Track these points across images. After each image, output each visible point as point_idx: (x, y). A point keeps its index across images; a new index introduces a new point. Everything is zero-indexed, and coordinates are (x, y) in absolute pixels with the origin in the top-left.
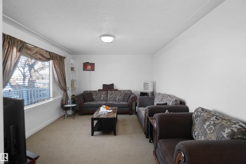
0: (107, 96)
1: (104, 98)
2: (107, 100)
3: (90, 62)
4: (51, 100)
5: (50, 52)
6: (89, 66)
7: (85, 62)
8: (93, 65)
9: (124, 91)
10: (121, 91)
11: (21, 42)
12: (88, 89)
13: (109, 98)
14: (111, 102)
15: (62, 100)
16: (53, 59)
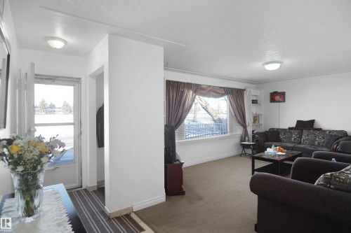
0: (301, 137)
1: (295, 139)
2: (300, 143)
3: (279, 91)
4: (228, 134)
5: (224, 88)
6: (277, 97)
7: (272, 92)
8: (282, 95)
9: (330, 131)
10: (326, 131)
11: (196, 85)
12: (276, 126)
13: (304, 140)
14: (302, 146)
15: (242, 137)
16: (227, 94)
